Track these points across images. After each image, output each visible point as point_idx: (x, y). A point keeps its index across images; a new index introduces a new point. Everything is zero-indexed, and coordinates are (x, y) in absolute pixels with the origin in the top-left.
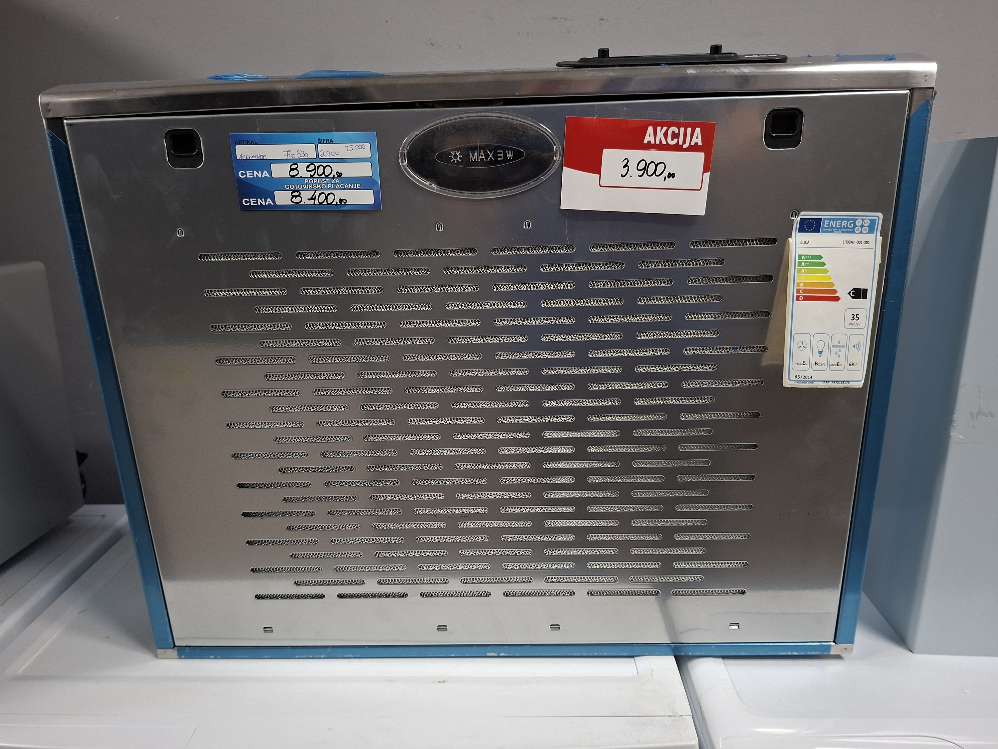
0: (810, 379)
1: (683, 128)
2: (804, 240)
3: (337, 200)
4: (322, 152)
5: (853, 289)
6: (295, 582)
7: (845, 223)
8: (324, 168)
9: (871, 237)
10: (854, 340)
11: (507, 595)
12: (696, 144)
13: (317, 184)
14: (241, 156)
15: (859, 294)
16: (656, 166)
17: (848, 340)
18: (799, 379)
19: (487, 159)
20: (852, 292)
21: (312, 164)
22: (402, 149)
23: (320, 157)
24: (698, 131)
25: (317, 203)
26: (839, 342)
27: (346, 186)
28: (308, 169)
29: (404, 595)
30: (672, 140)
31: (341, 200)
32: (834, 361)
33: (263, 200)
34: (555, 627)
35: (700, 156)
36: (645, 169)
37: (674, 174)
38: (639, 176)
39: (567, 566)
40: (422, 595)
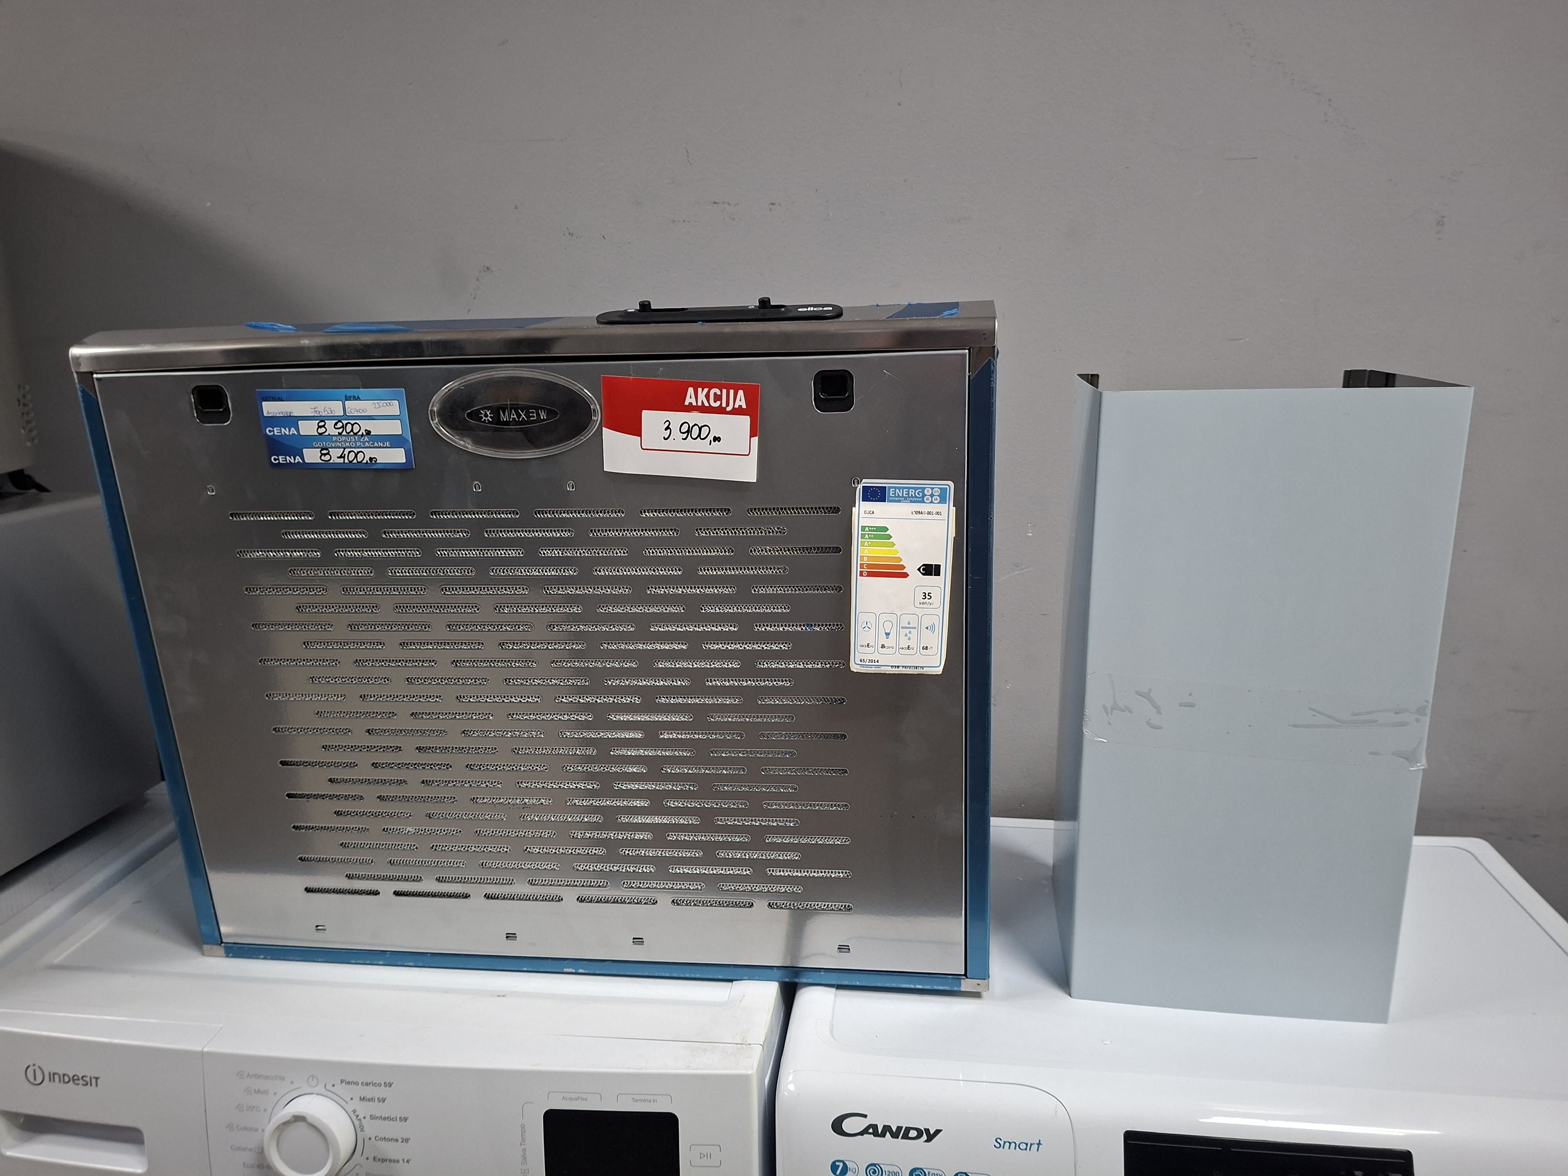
0: (877, 664)
1: (725, 390)
2: (868, 510)
3: (367, 459)
4: (349, 410)
5: (924, 565)
6: (347, 875)
7: (912, 491)
8: (353, 425)
9: (943, 508)
10: (927, 622)
11: (582, 901)
12: (740, 406)
13: (345, 441)
14: (268, 413)
15: (930, 570)
16: (700, 429)
17: (920, 623)
18: (864, 663)
19: (519, 419)
20: (922, 568)
21: (340, 421)
22: (432, 407)
23: (348, 414)
24: (741, 393)
25: (346, 461)
26: (909, 623)
27: (376, 444)
28: (336, 427)
29: (467, 896)
30: (715, 402)
31: (371, 459)
32: (904, 643)
33: (292, 457)
34: (638, 941)
35: (746, 420)
36: (689, 431)
37: (719, 438)
38: (683, 439)
39: (648, 869)
40: (488, 897)
